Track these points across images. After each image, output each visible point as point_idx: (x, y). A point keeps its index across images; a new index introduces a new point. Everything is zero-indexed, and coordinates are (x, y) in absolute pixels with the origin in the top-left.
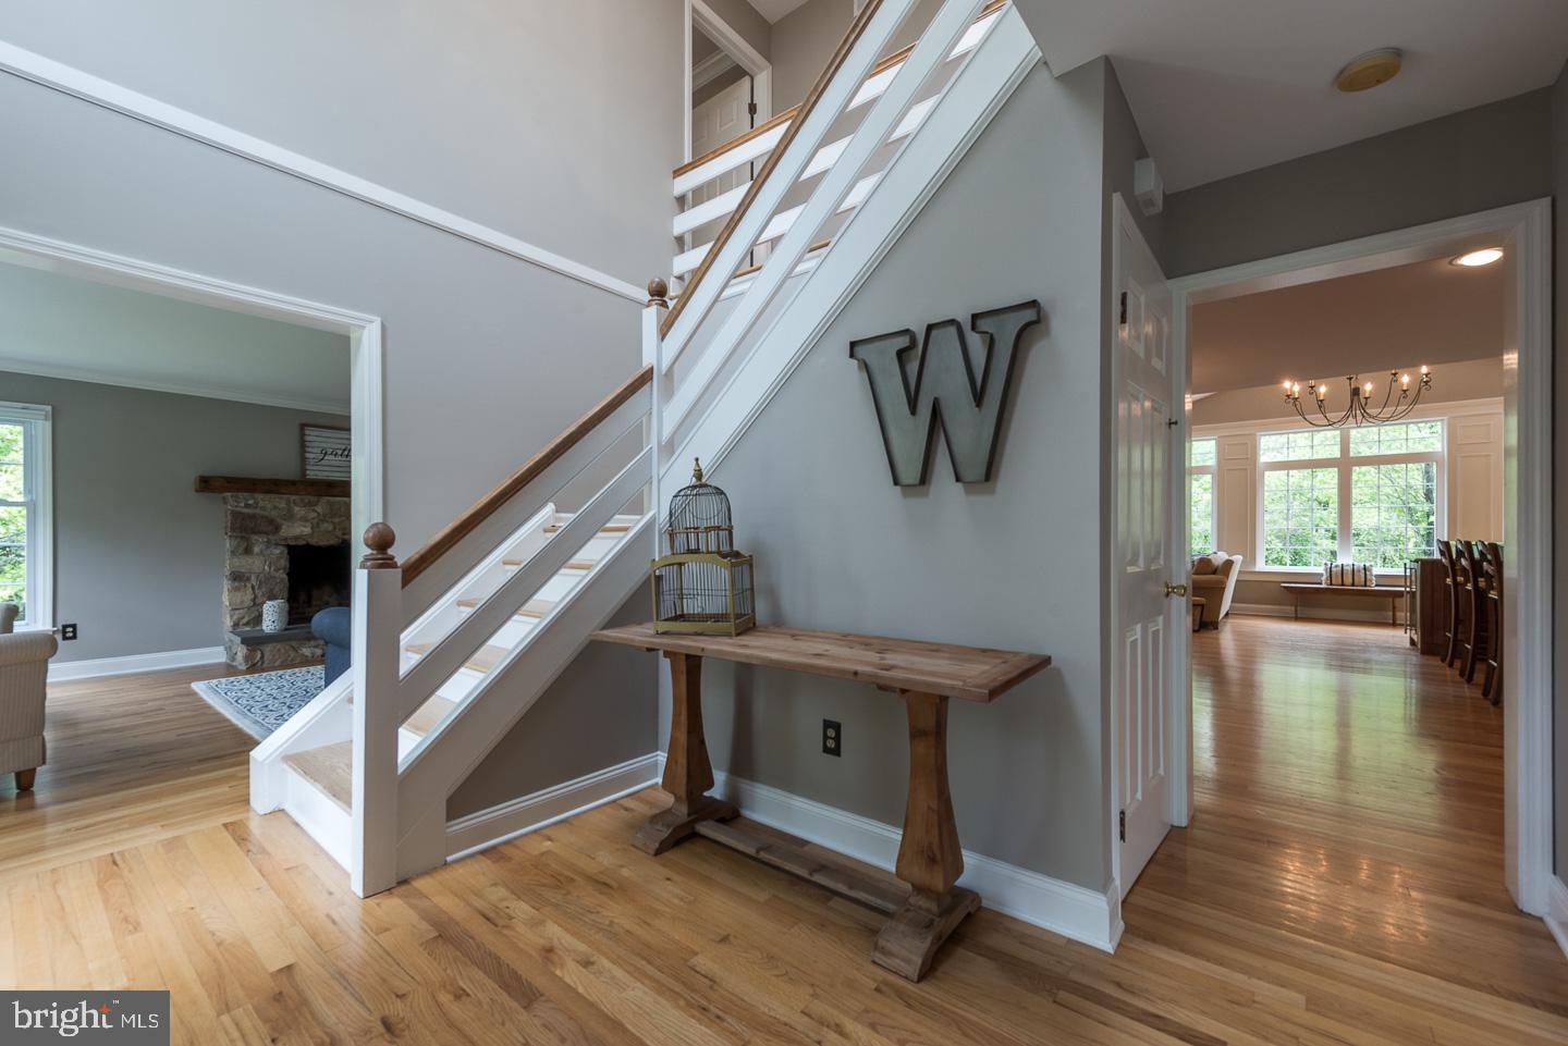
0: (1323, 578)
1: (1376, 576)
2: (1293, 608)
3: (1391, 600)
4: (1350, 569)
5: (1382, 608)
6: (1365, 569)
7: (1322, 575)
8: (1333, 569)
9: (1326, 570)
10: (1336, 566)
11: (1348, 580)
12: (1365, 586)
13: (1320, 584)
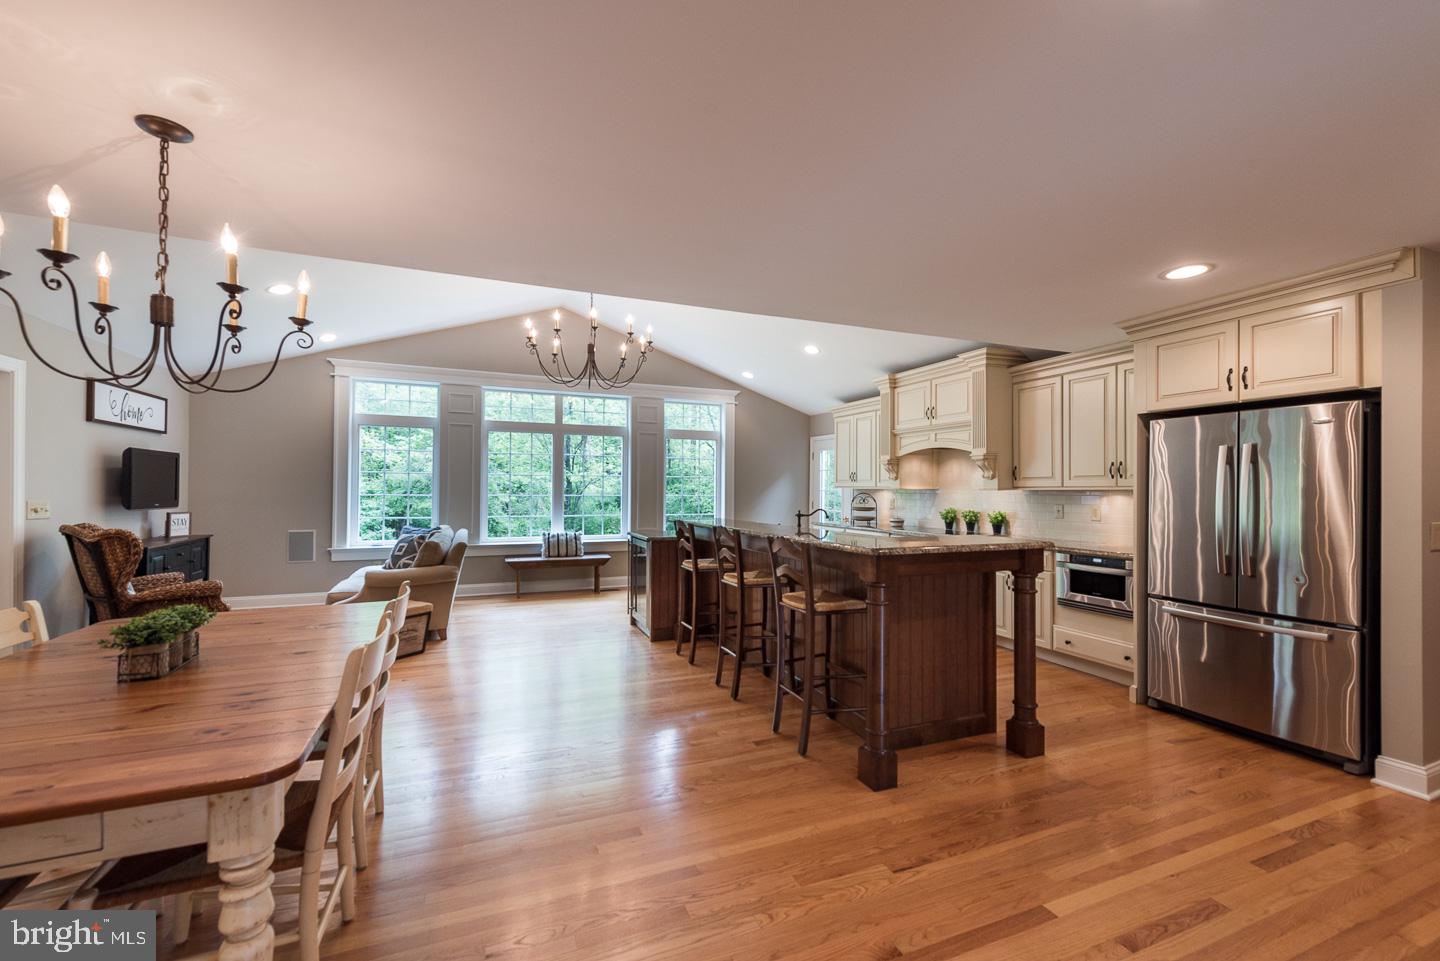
0: (542, 550)
1: (585, 543)
2: (515, 584)
3: (593, 568)
4: (564, 538)
5: (585, 576)
6: (576, 538)
7: (540, 546)
8: (551, 540)
9: (545, 540)
10: (553, 536)
11: (563, 551)
12: (576, 555)
13: (539, 555)
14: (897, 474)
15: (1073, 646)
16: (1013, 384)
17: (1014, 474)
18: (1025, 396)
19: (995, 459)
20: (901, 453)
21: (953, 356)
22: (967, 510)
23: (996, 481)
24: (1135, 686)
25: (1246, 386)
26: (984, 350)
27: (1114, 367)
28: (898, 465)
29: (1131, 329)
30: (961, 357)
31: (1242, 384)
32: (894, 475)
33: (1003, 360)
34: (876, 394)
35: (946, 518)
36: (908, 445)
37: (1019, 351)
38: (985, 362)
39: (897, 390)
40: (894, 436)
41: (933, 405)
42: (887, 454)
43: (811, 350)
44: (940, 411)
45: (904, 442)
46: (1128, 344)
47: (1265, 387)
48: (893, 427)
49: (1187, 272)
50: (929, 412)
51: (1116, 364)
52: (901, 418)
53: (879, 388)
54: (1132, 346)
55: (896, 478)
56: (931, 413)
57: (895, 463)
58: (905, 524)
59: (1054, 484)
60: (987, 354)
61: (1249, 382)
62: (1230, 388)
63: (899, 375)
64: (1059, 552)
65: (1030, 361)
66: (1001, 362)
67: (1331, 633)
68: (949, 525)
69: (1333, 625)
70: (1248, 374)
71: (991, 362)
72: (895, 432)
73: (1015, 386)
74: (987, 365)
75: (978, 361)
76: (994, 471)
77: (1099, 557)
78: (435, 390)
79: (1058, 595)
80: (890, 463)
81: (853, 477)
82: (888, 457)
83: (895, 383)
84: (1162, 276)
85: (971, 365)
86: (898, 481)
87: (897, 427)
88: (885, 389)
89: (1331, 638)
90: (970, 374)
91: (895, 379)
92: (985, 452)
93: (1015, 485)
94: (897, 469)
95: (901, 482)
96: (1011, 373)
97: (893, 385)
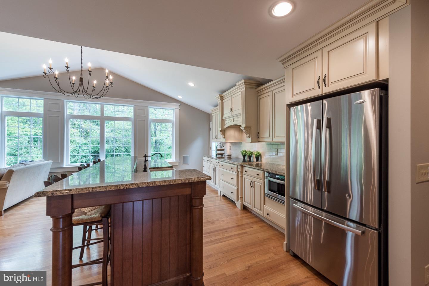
14: (225, 136)
15: (270, 216)
17: (258, 136)
18: (262, 101)
19: (250, 129)
20: (225, 127)
21: (235, 84)
22: (249, 151)
24: (285, 242)
25: (325, 85)
26: (243, 81)
28: (225, 132)
30: (237, 85)
31: (324, 84)
32: (223, 136)
33: (253, 85)
35: (243, 154)
36: (228, 123)
37: (259, 82)
38: (244, 86)
39: (223, 101)
40: (222, 120)
41: (232, 107)
43: (191, 84)
44: (234, 109)
45: (226, 122)
47: (334, 85)
48: (222, 116)
52: (225, 113)
55: (224, 138)
57: (223, 131)
59: (270, 140)
60: (245, 82)
61: (327, 83)
62: (319, 87)
63: (223, 94)
64: (266, 172)
65: (262, 85)
66: (252, 87)
67: (363, 230)
69: (364, 225)
70: (326, 79)
71: (247, 86)
72: (223, 118)
73: (258, 97)
75: (242, 86)
76: (250, 134)
77: (278, 175)
78: (43, 101)
79: (266, 192)
80: (221, 131)
82: (220, 129)
83: (223, 98)
85: (240, 88)
86: (225, 139)
89: (363, 233)
90: (241, 92)
91: (222, 97)
92: (245, 126)
93: (259, 141)
94: (225, 134)
95: (226, 139)
96: (257, 91)
97: (221, 99)
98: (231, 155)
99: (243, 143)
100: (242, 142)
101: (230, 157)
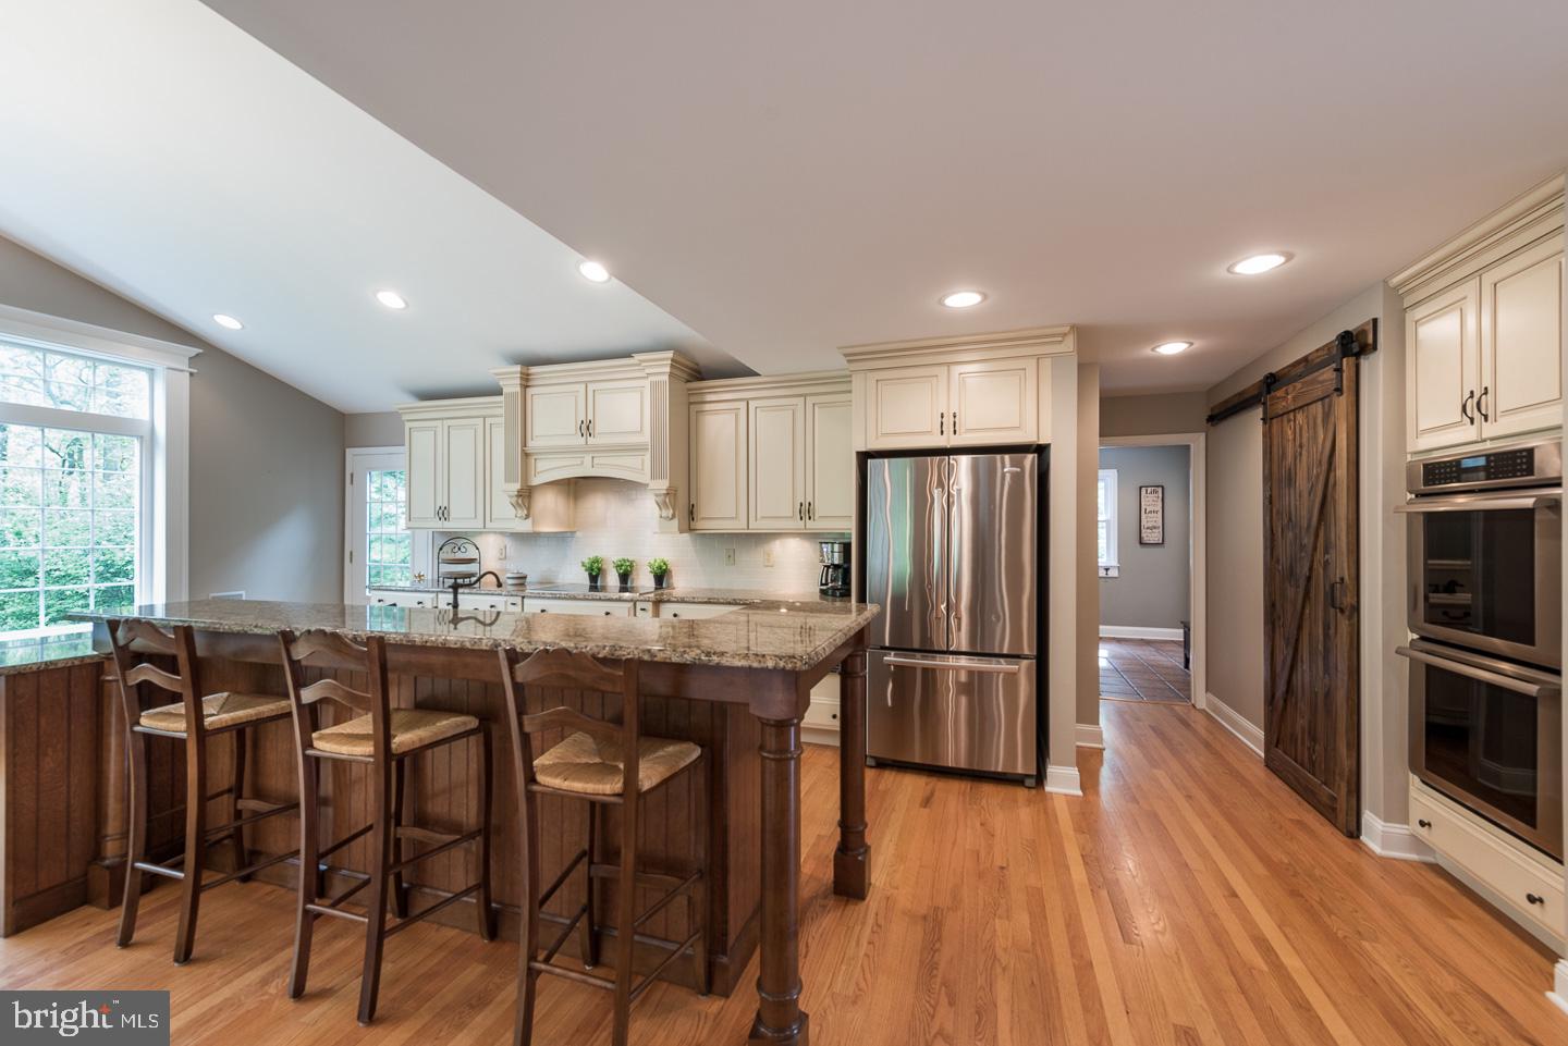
14: (529, 509)
16: (691, 403)
17: (691, 513)
19: (675, 495)
20: (535, 481)
21: (628, 355)
22: (620, 558)
23: (676, 522)
25: (955, 432)
26: (670, 354)
27: (803, 398)
28: (530, 498)
29: (852, 357)
30: (638, 357)
31: (952, 429)
32: (523, 512)
33: (685, 372)
34: (499, 392)
35: (590, 570)
36: (547, 470)
37: (697, 364)
38: (668, 369)
39: (530, 391)
40: (526, 455)
41: (590, 418)
42: (516, 481)
43: (391, 300)
44: (599, 427)
45: (541, 465)
46: (848, 373)
47: (969, 435)
48: (524, 443)
49: (963, 300)
50: (584, 426)
51: (805, 396)
52: (537, 432)
53: (501, 383)
54: (850, 376)
55: (527, 516)
56: (587, 428)
57: (526, 495)
58: (528, 580)
59: (738, 526)
60: (672, 360)
62: (942, 432)
63: (534, 370)
65: (703, 379)
66: (682, 374)
68: (593, 578)
69: (1019, 656)
70: (957, 420)
71: (674, 371)
72: (528, 450)
73: (691, 406)
74: (671, 375)
75: (660, 368)
76: (674, 510)
80: (520, 494)
81: (443, 513)
82: (518, 486)
83: (527, 380)
84: (941, 302)
85: (647, 371)
86: (530, 521)
87: (530, 443)
88: (512, 386)
89: (1020, 669)
90: (647, 383)
91: (528, 375)
92: (668, 484)
93: (692, 527)
94: (529, 503)
95: (533, 521)
96: (689, 390)
97: (524, 383)
98: (525, 577)
99: (578, 534)
100: (573, 533)
101: (523, 584)
